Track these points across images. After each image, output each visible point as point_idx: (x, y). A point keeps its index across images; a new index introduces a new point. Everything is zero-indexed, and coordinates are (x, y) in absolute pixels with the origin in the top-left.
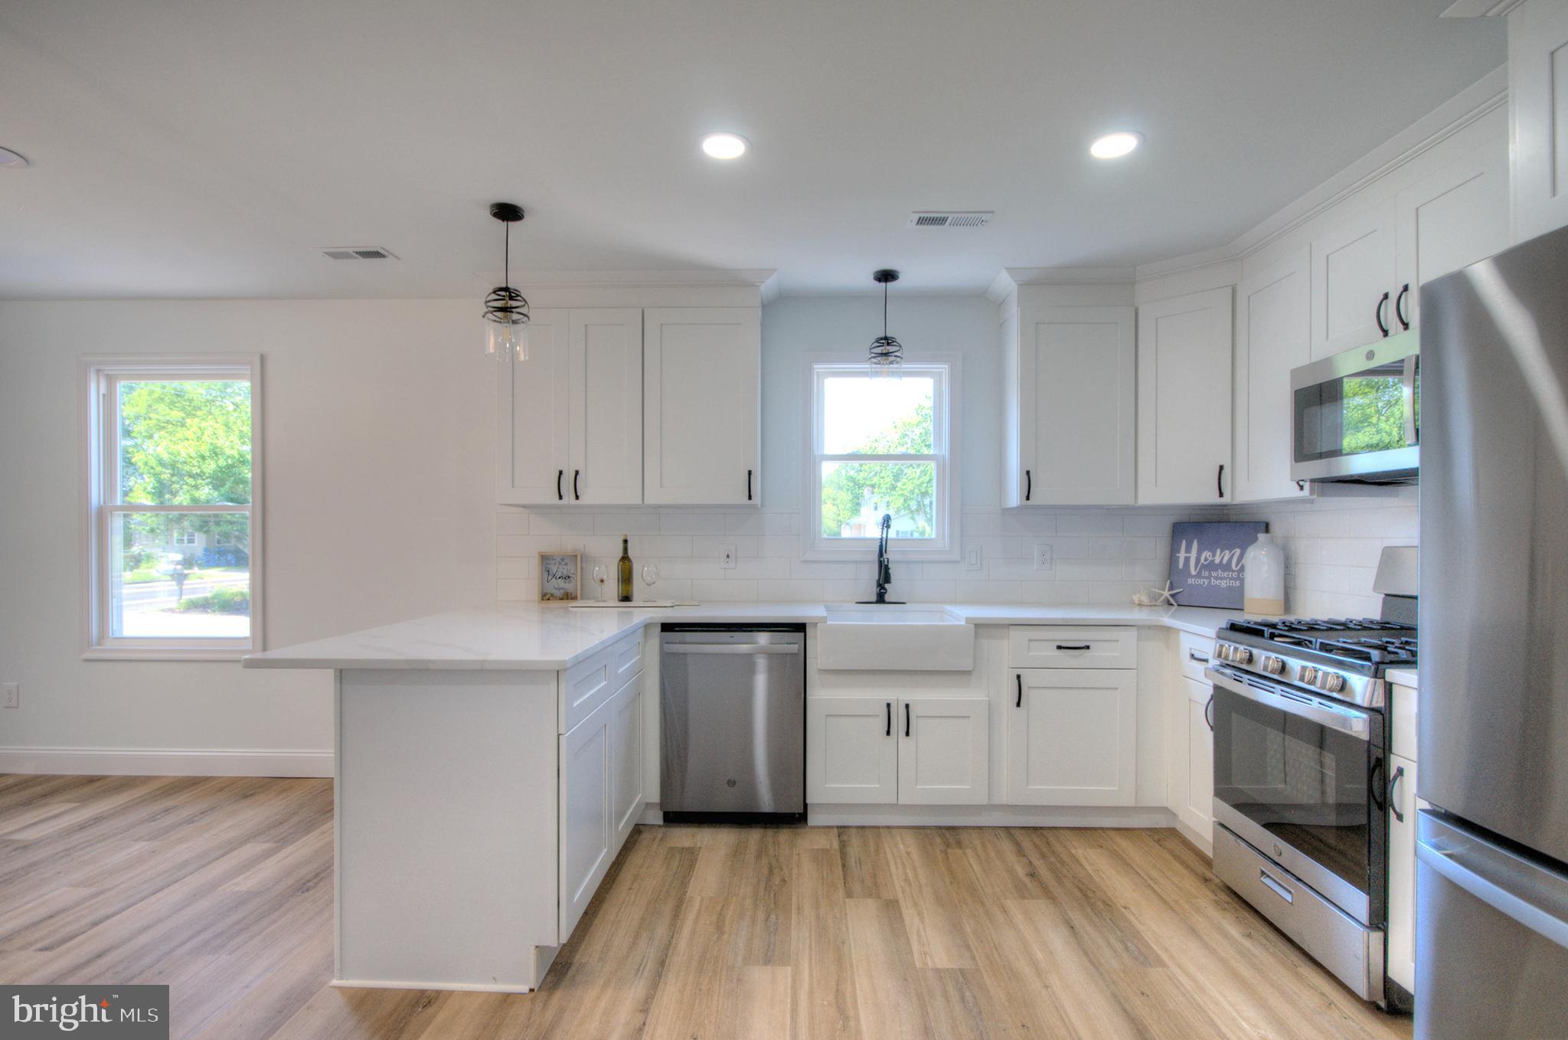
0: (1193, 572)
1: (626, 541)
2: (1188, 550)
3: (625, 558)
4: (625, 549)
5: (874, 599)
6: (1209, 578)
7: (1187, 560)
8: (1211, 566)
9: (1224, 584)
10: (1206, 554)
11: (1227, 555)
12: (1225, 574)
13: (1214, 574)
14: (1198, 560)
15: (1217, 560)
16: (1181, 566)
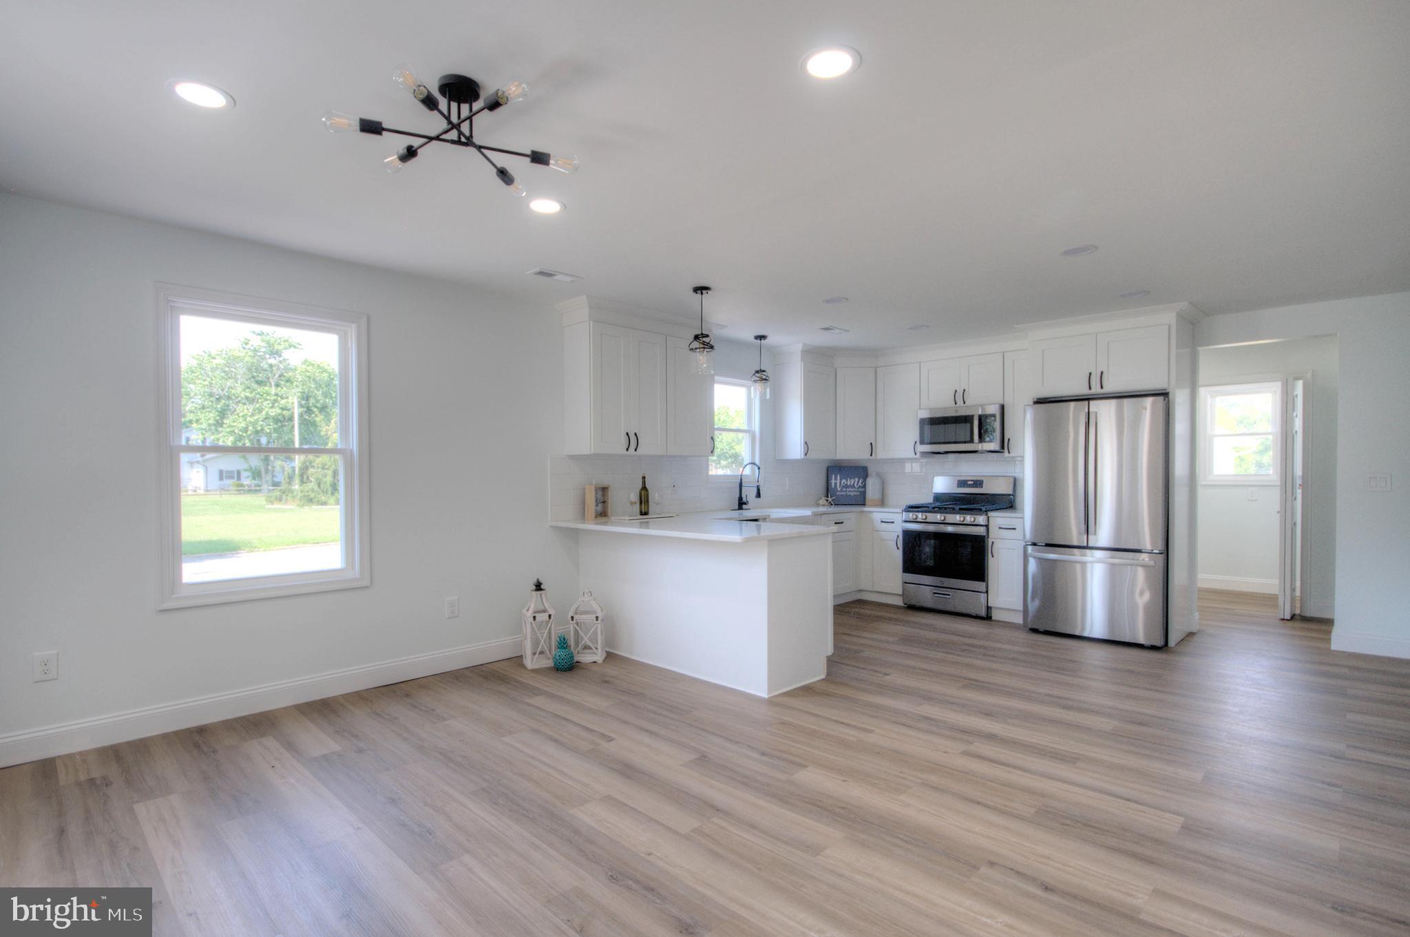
0: (839, 489)
1: (644, 478)
2: (836, 480)
3: (644, 488)
4: (644, 482)
5: (737, 507)
6: (846, 491)
7: (836, 483)
8: (846, 486)
9: (852, 494)
10: (844, 481)
11: (853, 481)
12: (853, 490)
13: (848, 489)
14: (840, 484)
15: (849, 483)
16: (833, 487)
